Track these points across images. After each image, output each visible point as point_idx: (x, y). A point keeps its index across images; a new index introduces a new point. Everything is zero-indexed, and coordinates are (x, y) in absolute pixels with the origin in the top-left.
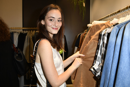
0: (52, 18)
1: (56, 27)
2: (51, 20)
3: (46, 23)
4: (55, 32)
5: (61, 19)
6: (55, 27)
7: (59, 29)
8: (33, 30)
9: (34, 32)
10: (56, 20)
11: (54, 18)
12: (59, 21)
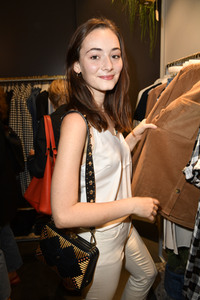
0: (94, 53)
1: (109, 74)
2: (95, 57)
3: (83, 67)
4: (109, 85)
5: (118, 52)
6: (105, 74)
7: (117, 77)
8: (26, 83)
9: (29, 86)
10: (106, 54)
11: (99, 49)
12: (114, 57)
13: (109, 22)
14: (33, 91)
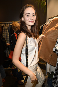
0: (28, 14)
2: (28, 16)
3: (24, 19)
5: (35, 14)
6: (31, 21)
8: (7, 24)
9: (8, 24)
10: (31, 15)
12: (33, 16)
13: (32, 5)
14: (9, 26)
